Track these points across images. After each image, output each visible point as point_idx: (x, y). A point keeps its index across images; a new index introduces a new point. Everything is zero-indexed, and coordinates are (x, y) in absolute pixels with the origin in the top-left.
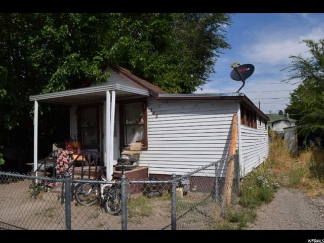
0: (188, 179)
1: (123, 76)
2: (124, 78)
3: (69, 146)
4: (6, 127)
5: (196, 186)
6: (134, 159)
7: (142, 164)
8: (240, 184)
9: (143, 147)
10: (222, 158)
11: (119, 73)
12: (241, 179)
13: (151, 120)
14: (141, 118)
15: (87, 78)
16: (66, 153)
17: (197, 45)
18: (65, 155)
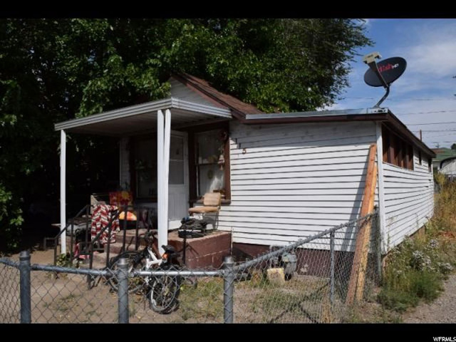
0: (293, 252)
1: (193, 88)
2: (194, 92)
3: (115, 198)
4: (22, 171)
5: (306, 265)
6: (212, 217)
7: (223, 227)
8: (383, 264)
9: (223, 200)
10: (350, 220)
11: (186, 85)
12: (383, 256)
13: (236, 157)
14: (220, 154)
15: (138, 93)
16: (106, 209)
17: (319, 43)
18: (105, 211)
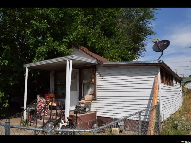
0: (123, 121)
2: (82, 53)
3: (47, 96)
4: (9, 84)
6: (89, 105)
7: (93, 110)
8: (161, 126)
9: (93, 98)
10: (147, 108)
11: (79, 50)
12: (161, 123)
13: (99, 80)
14: (92, 79)
15: (59, 53)
16: (44, 101)
17: (134, 33)
18: (43, 102)
